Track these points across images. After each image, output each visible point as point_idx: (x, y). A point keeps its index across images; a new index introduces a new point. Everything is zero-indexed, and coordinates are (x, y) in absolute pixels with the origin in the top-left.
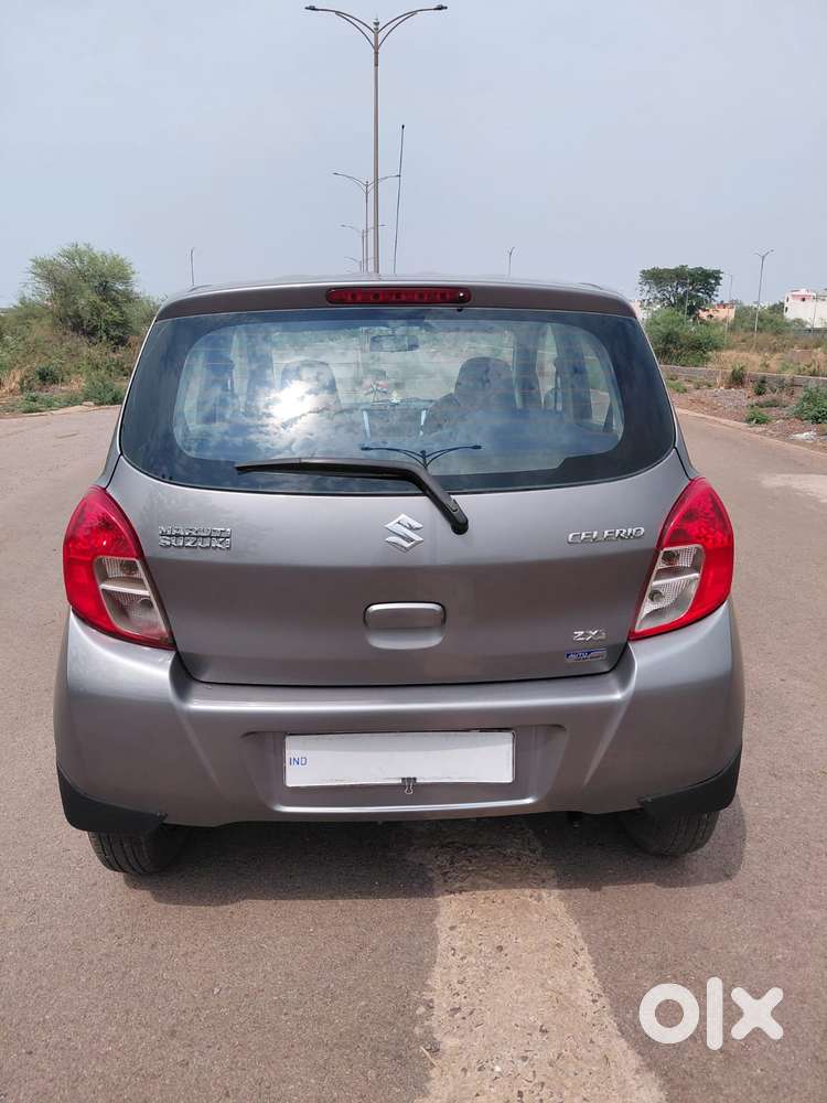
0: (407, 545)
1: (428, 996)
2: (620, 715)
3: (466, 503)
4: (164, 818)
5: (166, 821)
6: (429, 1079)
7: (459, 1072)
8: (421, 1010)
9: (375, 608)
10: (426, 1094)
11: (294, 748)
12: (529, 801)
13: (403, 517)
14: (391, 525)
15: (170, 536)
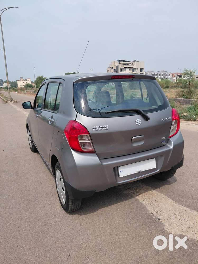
0: (139, 124)
1: (150, 212)
2: (172, 151)
3: (149, 115)
4: (95, 191)
5: (96, 192)
6: (163, 224)
7: (167, 221)
8: (151, 215)
9: (133, 138)
10: (165, 226)
11: (121, 169)
12: (158, 171)
13: (138, 119)
14: (136, 121)
15: (95, 128)
